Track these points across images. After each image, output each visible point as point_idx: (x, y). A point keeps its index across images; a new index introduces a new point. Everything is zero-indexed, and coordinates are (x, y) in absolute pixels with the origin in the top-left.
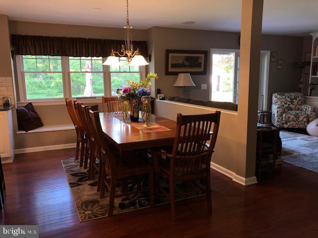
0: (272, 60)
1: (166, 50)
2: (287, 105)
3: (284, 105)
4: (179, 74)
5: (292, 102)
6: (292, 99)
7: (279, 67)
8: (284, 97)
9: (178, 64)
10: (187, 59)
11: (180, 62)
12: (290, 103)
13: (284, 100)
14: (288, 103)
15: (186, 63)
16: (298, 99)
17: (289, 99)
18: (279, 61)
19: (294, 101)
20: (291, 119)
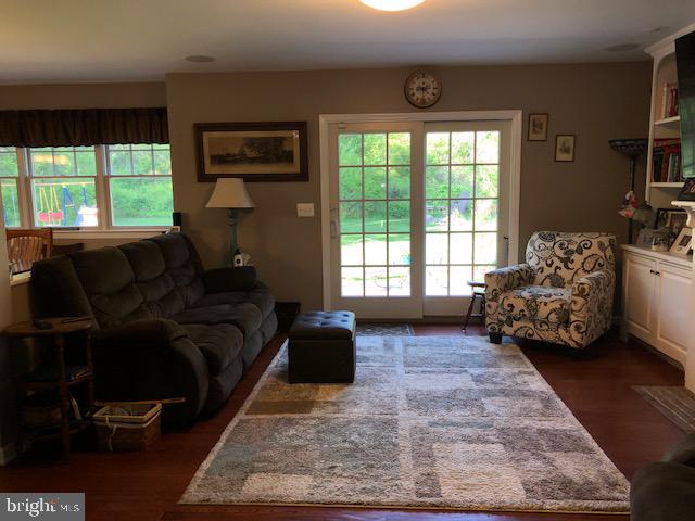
0: (533, 136)
1: (195, 124)
2: (551, 270)
3: (546, 267)
4: (220, 180)
5: (566, 261)
6: (569, 253)
7: (561, 156)
8: (550, 244)
9: (228, 155)
10: (251, 142)
11: (235, 150)
12: (561, 265)
13: (547, 254)
14: (557, 263)
15: (250, 154)
16: (586, 253)
17: (560, 253)
18: (559, 138)
19: (575, 257)
20: (516, 311)
